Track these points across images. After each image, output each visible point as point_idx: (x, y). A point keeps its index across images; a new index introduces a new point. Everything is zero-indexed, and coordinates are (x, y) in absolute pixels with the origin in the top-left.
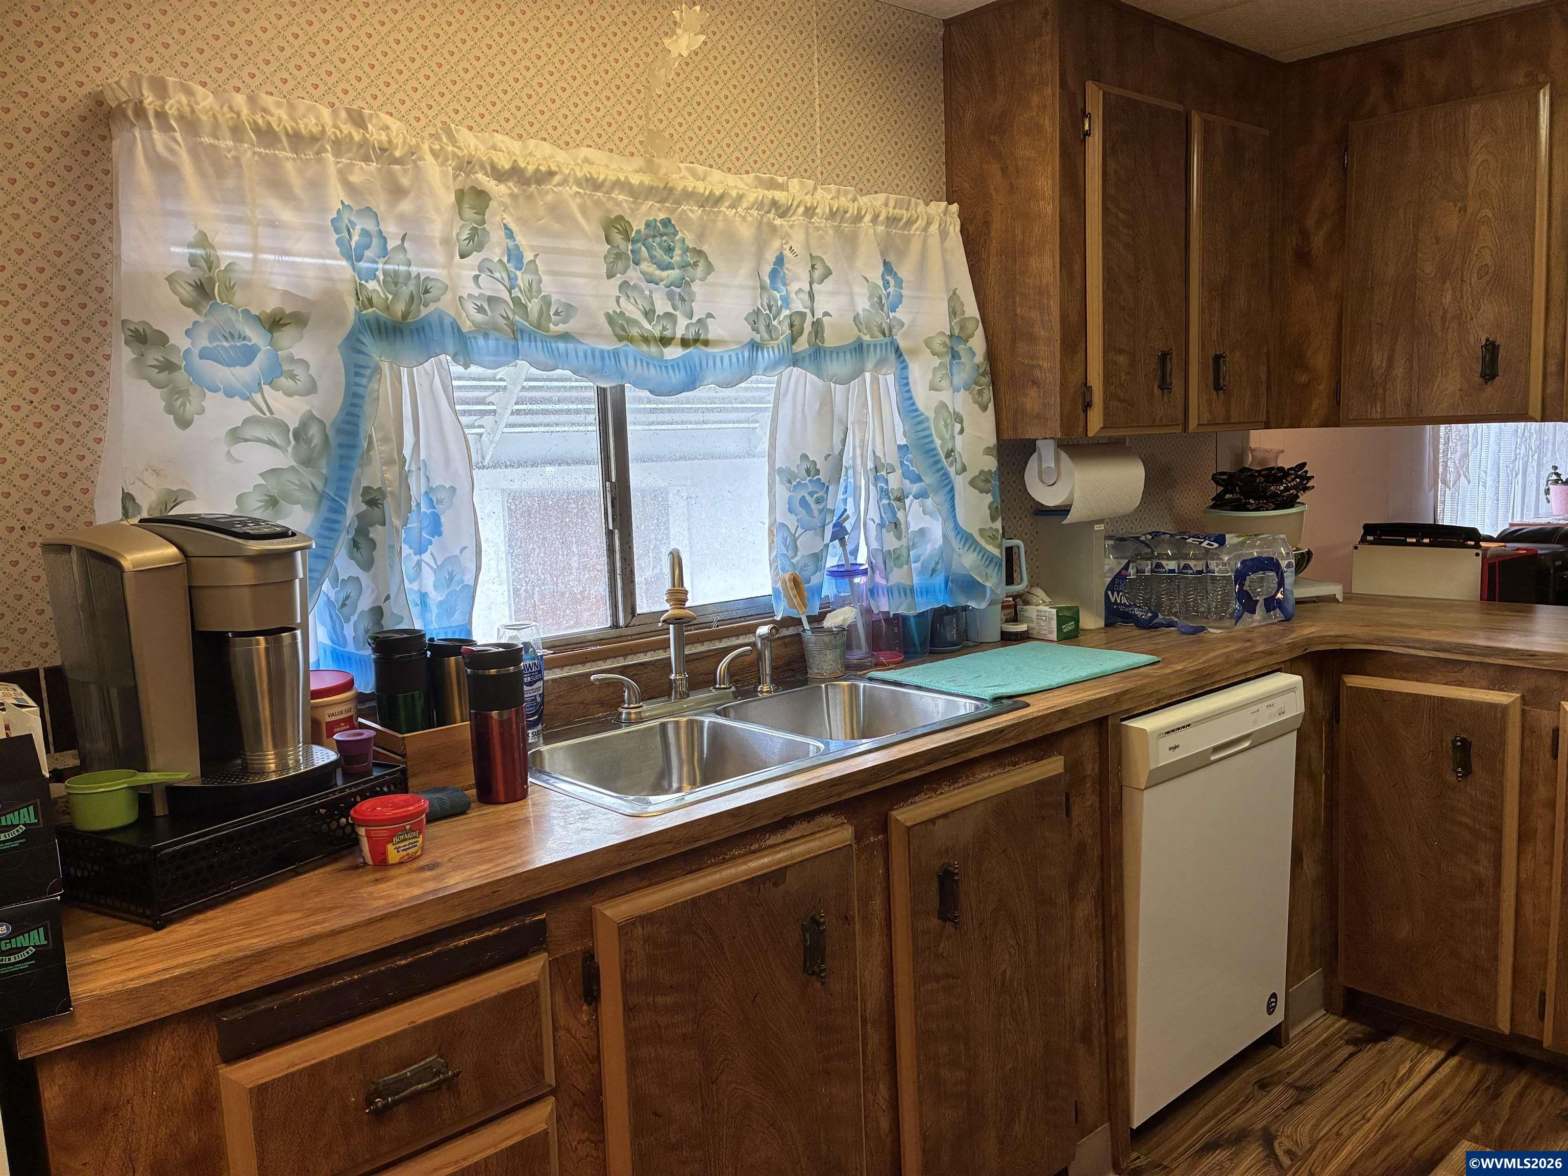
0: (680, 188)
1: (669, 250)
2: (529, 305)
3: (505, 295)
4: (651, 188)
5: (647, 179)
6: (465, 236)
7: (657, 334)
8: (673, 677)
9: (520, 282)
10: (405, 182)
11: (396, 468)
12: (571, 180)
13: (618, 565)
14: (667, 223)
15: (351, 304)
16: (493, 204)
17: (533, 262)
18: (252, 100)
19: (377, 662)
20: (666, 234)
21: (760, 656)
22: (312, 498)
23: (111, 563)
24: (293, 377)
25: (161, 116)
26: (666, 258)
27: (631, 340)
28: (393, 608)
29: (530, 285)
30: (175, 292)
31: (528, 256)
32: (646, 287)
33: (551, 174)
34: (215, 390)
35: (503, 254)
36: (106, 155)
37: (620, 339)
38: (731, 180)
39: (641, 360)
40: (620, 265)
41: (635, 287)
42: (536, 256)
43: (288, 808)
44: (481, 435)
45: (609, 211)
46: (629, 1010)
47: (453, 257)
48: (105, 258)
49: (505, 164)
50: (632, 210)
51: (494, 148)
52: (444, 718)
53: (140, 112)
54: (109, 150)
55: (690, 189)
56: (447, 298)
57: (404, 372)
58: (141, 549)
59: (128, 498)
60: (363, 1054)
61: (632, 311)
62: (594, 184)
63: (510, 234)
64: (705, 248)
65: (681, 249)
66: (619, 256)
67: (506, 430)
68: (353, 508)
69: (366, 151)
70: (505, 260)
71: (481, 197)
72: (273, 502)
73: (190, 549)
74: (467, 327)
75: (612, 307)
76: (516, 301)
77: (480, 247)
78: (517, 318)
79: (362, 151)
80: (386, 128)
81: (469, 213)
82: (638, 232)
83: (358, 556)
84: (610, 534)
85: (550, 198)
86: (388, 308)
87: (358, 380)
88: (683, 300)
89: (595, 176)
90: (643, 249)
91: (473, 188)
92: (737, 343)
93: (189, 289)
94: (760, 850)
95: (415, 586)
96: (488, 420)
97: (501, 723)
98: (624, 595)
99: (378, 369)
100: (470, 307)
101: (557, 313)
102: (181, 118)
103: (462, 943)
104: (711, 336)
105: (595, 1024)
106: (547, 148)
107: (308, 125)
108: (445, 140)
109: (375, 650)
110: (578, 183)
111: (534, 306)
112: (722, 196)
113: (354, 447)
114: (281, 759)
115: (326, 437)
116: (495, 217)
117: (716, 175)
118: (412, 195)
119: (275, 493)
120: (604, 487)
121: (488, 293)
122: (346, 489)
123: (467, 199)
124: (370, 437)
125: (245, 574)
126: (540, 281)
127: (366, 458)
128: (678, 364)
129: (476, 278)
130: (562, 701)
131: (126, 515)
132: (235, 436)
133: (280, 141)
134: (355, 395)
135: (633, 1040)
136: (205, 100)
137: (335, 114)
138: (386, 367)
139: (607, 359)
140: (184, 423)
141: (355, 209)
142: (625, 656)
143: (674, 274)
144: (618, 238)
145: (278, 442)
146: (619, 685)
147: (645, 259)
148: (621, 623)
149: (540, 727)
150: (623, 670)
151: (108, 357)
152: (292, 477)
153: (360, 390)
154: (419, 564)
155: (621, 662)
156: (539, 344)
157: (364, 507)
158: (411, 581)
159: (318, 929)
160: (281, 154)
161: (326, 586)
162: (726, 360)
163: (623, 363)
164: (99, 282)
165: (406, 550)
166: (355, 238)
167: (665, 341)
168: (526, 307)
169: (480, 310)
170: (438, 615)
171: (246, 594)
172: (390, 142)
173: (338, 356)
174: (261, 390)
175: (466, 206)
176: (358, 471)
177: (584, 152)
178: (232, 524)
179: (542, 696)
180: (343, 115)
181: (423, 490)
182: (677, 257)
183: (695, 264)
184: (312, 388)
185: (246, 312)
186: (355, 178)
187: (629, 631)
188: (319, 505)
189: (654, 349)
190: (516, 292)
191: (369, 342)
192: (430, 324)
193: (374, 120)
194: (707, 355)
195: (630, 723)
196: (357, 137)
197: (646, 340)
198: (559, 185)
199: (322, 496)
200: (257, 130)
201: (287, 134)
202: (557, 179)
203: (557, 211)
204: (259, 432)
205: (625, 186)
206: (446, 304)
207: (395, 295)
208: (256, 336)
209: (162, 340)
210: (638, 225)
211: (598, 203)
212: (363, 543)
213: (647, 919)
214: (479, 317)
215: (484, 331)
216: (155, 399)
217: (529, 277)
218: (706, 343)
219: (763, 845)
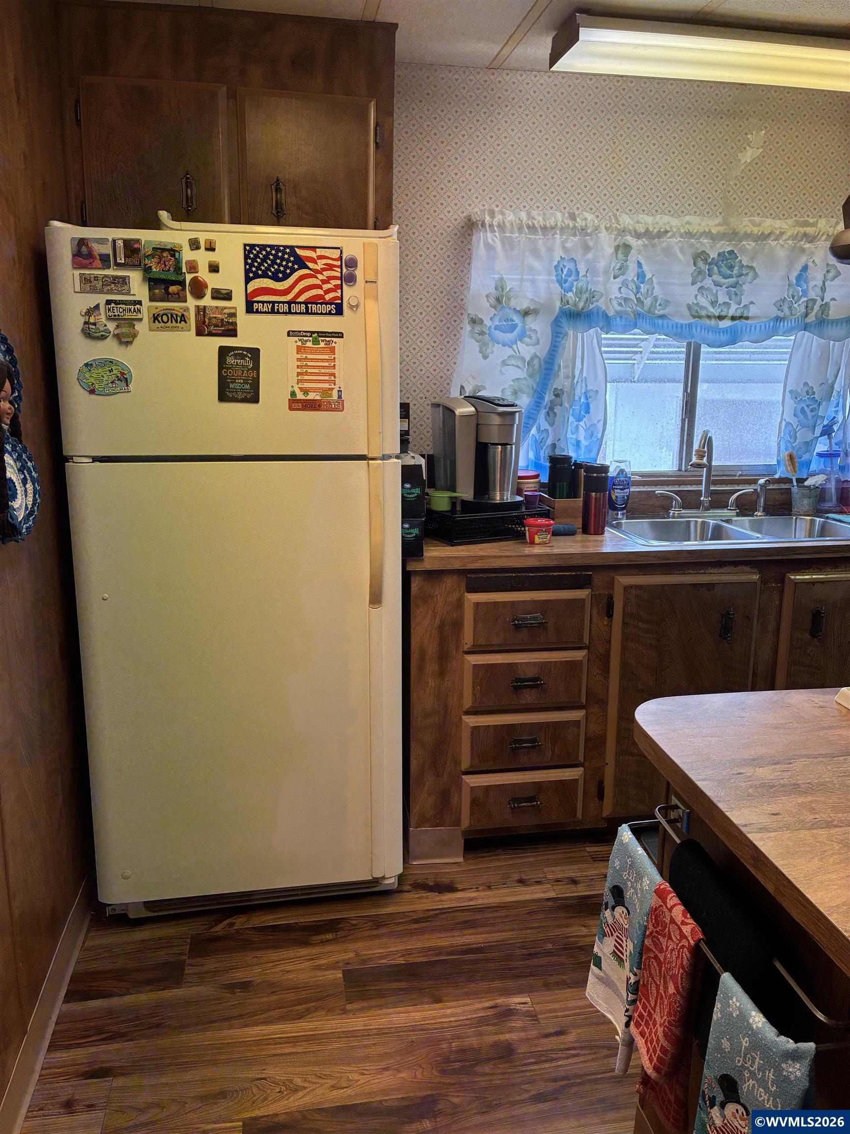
0: (742, 232)
1: (731, 267)
2: (645, 301)
3: (633, 297)
4: (724, 234)
5: (721, 229)
6: (618, 268)
7: (717, 314)
8: (702, 499)
9: (642, 290)
10: (591, 244)
11: (570, 380)
12: (677, 234)
13: (685, 438)
14: (731, 252)
15: (558, 304)
16: (633, 251)
17: (651, 279)
18: (528, 214)
19: (551, 468)
20: (730, 259)
21: (758, 497)
22: (531, 392)
23: (452, 412)
24: (530, 337)
25: (491, 226)
26: (729, 272)
27: (700, 317)
28: (562, 444)
29: (648, 290)
30: (488, 301)
31: (648, 276)
32: (714, 289)
33: (666, 232)
34: (498, 343)
35: (635, 276)
36: (470, 242)
37: (694, 317)
38: (778, 224)
39: (705, 329)
40: (700, 277)
41: (708, 289)
42: (653, 275)
43: (499, 514)
44: (634, 364)
45: (697, 249)
46: (625, 624)
47: (609, 279)
48: (465, 286)
49: (641, 229)
50: (711, 247)
51: (638, 222)
52: (576, 496)
53: (483, 225)
54: (471, 240)
55: (749, 232)
56: (602, 300)
57: (580, 335)
58: (462, 408)
59: (462, 387)
60: (513, 604)
61: (703, 301)
62: (689, 234)
63: (639, 264)
64: (754, 265)
65: (739, 266)
66: (700, 272)
67: (647, 362)
68: (548, 397)
69: (574, 231)
70: (635, 279)
71: (627, 247)
72: (515, 393)
73: (480, 409)
74: (611, 313)
75: (691, 300)
76: (638, 299)
77: (623, 274)
78: (638, 308)
79: (573, 231)
80: (586, 219)
81: (620, 256)
82: (713, 259)
83: (549, 419)
84: (683, 421)
85: (664, 245)
86: (576, 305)
87: (557, 339)
88: (736, 294)
89: (691, 231)
90: (715, 268)
91: (624, 243)
92: (766, 317)
93: (494, 300)
94: (704, 573)
95: (574, 436)
96: (637, 356)
97: (596, 498)
98: (687, 454)
99: (566, 334)
100: (615, 303)
101: (660, 305)
102: (499, 226)
103: (555, 574)
104: (750, 315)
105: (610, 626)
106: (667, 218)
107: (551, 222)
108: (613, 221)
109: (550, 462)
110: (681, 236)
111: (648, 302)
112: (770, 234)
113: (551, 370)
114: (502, 496)
115: (540, 364)
116: (633, 257)
117: (769, 222)
118: (593, 251)
119: (517, 389)
120: (684, 395)
121: (625, 296)
122: (546, 389)
123: (620, 249)
124: (560, 366)
125: (496, 420)
126: (653, 288)
127: (557, 375)
128: (727, 330)
129: (620, 288)
130: (642, 503)
131: (461, 395)
132: (504, 363)
133: (538, 232)
134: (555, 346)
135: (625, 638)
136: (510, 217)
137: (563, 214)
138: (571, 333)
139: (684, 328)
140: (485, 357)
141: (566, 259)
142: (680, 485)
143: (731, 281)
144: (701, 263)
145: (521, 366)
146: (671, 499)
147: (715, 274)
148: (683, 469)
149: (625, 511)
150: (676, 493)
151: (462, 328)
152: (525, 382)
153: (557, 344)
154: (577, 427)
155: (677, 488)
156: (648, 321)
157: (554, 397)
158: (573, 434)
159: (502, 554)
160: (537, 237)
161: (534, 431)
162: (758, 327)
163: (694, 330)
164: (462, 297)
165: (571, 419)
166: (565, 272)
167: (721, 318)
168: (643, 302)
169: (620, 304)
170: (584, 452)
171: (496, 428)
172: (586, 226)
173: (550, 328)
174: (516, 343)
175: (620, 253)
176: (552, 381)
177: (688, 218)
178: (495, 400)
179: (628, 496)
180: (567, 215)
181: (583, 391)
182: (736, 271)
183: (747, 274)
184: (538, 343)
185: (515, 309)
186: (568, 245)
187: (686, 474)
188: (533, 395)
189: (713, 322)
190: (639, 295)
191: (564, 322)
192: (593, 313)
193: (581, 216)
194: (747, 325)
195: (674, 517)
196: (571, 225)
197: (709, 317)
198: (670, 238)
199: (535, 391)
200: (529, 227)
201: (541, 228)
202: (669, 234)
203: (667, 251)
204: (513, 362)
205: (708, 234)
206: (601, 304)
207: (580, 299)
208: (517, 319)
209: (481, 321)
210: (713, 255)
211: (692, 245)
212: (551, 414)
213: (639, 587)
214: (619, 308)
215: (619, 314)
216: (476, 346)
217: (648, 287)
218: (747, 318)
219: (707, 571)
